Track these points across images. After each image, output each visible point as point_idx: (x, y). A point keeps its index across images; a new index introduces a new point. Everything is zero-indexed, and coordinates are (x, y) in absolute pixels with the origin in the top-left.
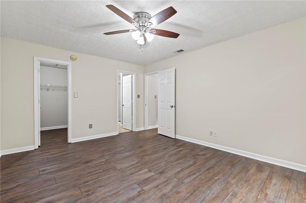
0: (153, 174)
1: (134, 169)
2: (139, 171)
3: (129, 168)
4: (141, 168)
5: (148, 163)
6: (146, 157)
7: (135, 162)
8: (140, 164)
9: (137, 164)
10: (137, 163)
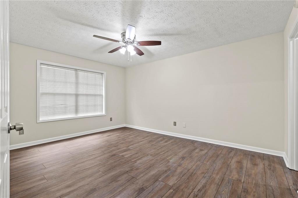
0: (120, 154)
1: (136, 156)
2: (132, 155)
3: (141, 157)
4: (130, 157)
5: (124, 162)
6: (127, 169)
7: (138, 162)
8: (132, 161)
9: (136, 160)
10: (135, 162)
